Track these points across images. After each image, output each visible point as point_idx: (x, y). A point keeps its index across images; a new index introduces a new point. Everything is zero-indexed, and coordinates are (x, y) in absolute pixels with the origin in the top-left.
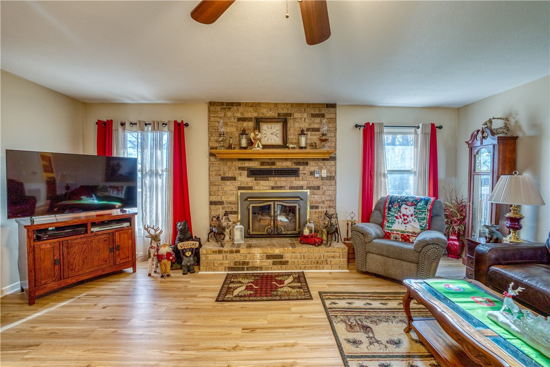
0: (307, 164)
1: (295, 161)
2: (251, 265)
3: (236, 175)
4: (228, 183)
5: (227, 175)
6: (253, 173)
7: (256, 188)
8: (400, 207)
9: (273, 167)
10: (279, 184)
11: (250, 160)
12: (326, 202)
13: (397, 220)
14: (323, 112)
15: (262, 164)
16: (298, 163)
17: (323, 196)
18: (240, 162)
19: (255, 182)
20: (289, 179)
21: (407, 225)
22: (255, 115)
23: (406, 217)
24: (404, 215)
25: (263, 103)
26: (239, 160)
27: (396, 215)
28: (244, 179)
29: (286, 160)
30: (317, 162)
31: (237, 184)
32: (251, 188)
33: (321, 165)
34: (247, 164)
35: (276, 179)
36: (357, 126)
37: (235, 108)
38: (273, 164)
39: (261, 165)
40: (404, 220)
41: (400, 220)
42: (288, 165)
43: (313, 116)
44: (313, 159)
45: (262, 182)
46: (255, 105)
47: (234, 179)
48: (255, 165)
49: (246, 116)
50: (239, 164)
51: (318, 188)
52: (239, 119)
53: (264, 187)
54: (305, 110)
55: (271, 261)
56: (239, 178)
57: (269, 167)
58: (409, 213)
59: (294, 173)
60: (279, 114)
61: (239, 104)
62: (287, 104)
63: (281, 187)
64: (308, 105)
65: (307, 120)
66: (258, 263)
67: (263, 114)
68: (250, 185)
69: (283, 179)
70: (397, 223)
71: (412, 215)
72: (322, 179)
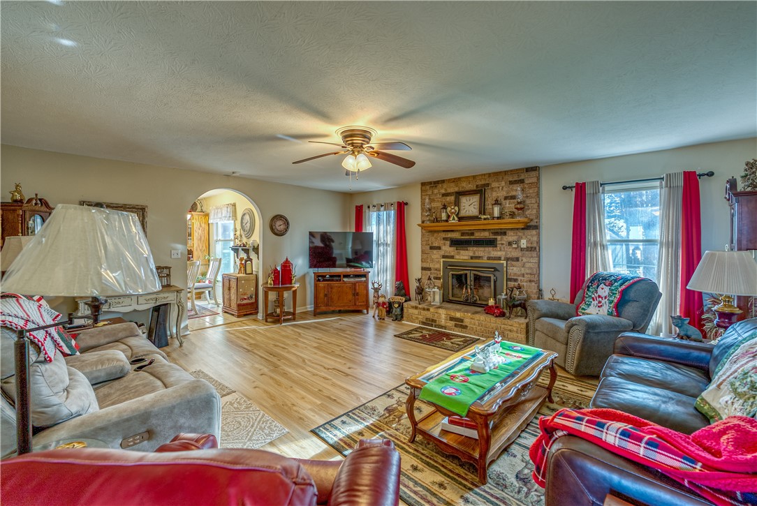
0: (505, 234)
1: (493, 231)
2: (437, 324)
3: (441, 245)
4: (435, 251)
5: (434, 245)
6: (455, 243)
7: (457, 257)
8: (598, 287)
9: (472, 237)
10: (477, 254)
11: (452, 231)
12: (526, 275)
13: (593, 302)
14: (522, 178)
15: (463, 234)
16: (496, 233)
17: (523, 269)
18: (444, 233)
19: (456, 251)
20: (487, 249)
21: (601, 309)
22: (456, 189)
23: (600, 299)
24: (599, 296)
25: (463, 178)
26: (444, 231)
27: (593, 296)
28: (447, 249)
29: (484, 230)
30: (515, 231)
31: (442, 253)
32: (452, 257)
33: (520, 234)
34: (450, 235)
35: (475, 248)
36: (565, 188)
37: (440, 185)
38: (472, 234)
39: (462, 236)
40: (600, 302)
41: (596, 302)
42: (486, 235)
43: (511, 183)
44: (512, 229)
45: (462, 252)
46: (456, 180)
47: (439, 248)
48: (456, 236)
49: (449, 192)
50: (443, 235)
51: (517, 259)
52: (444, 195)
53: (464, 256)
54: (503, 178)
55: (453, 323)
56: (443, 248)
57: (468, 237)
58: (603, 295)
59: (491, 243)
60: (477, 186)
61: (443, 181)
62: (484, 175)
63: (480, 257)
64: (506, 172)
65: (505, 189)
66: (443, 323)
67: (463, 187)
68: (452, 254)
69: (482, 249)
70: (592, 305)
71: (606, 298)
72: (522, 249)
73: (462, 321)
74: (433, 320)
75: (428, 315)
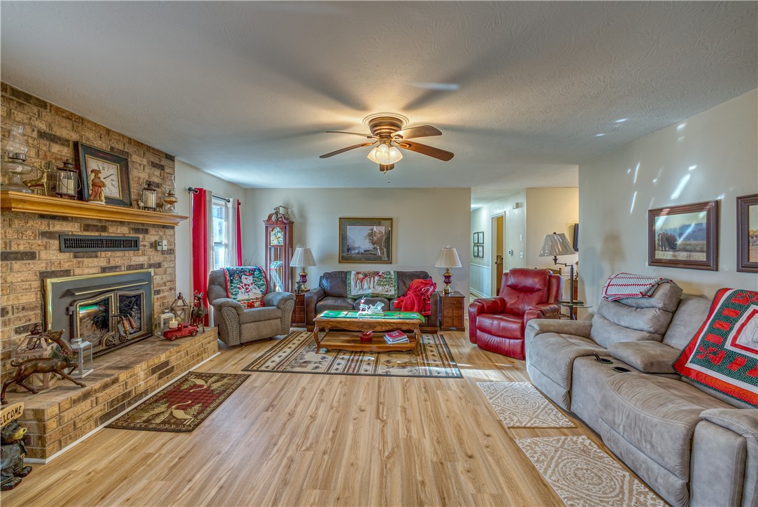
0: (146, 231)
1: (132, 226)
2: (133, 394)
3: (35, 248)
4: (17, 265)
5: (14, 248)
6: (71, 244)
7: (77, 271)
8: (240, 278)
9: (103, 234)
10: (112, 264)
11: (65, 219)
12: (167, 284)
13: (240, 291)
14: (162, 163)
15: (87, 227)
16: (137, 230)
17: (164, 276)
18: (45, 222)
19: (75, 260)
20: (127, 253)
21: (249, 293)
22: (74, 137)
23: (247, 286)
24: (245, 285)
25: (89, 121)
26: (42, 216)
27: (238, 286)
28: (52, 256)
29: (122, 223)
30: (157, 229)
31: (39, 266)
32: (67, 273)
33: (161, 233)
34: (58, 227)
35: (109, 254)
36: (190, 189)
37: (35, 109)
38: (104, 229)
39: (85, 230)
40: (247, 289)
41: (243, 290)
42: (123, 232)
43: (154, 165)
44: (154, 226)
45: (86, 261)
46: (76, 120)
47: (31, 256)
48: (72, 229)
49: (58, 134)
50: (43, 226)
51: (159, 265)
52: (42, 135)
53: (89, 268)
54: (144, 153)
55: (156, 375)
56: (43, 255)
57: (97, 234)
58: (250, 282)
59: (132, 244)
60: (112, 149)
61: (43, 105)
62: (123, 136)
63: (117, 267)
64: (149, 148)
65: (146, 169)
67: (88, 139)
68: (66, 266)
69: (119, 254)
70: (240, 293)
71: (252, 284)
72: (163, 252)
73: (167, 363)
74: (125, 396)
75: (115, 391)
